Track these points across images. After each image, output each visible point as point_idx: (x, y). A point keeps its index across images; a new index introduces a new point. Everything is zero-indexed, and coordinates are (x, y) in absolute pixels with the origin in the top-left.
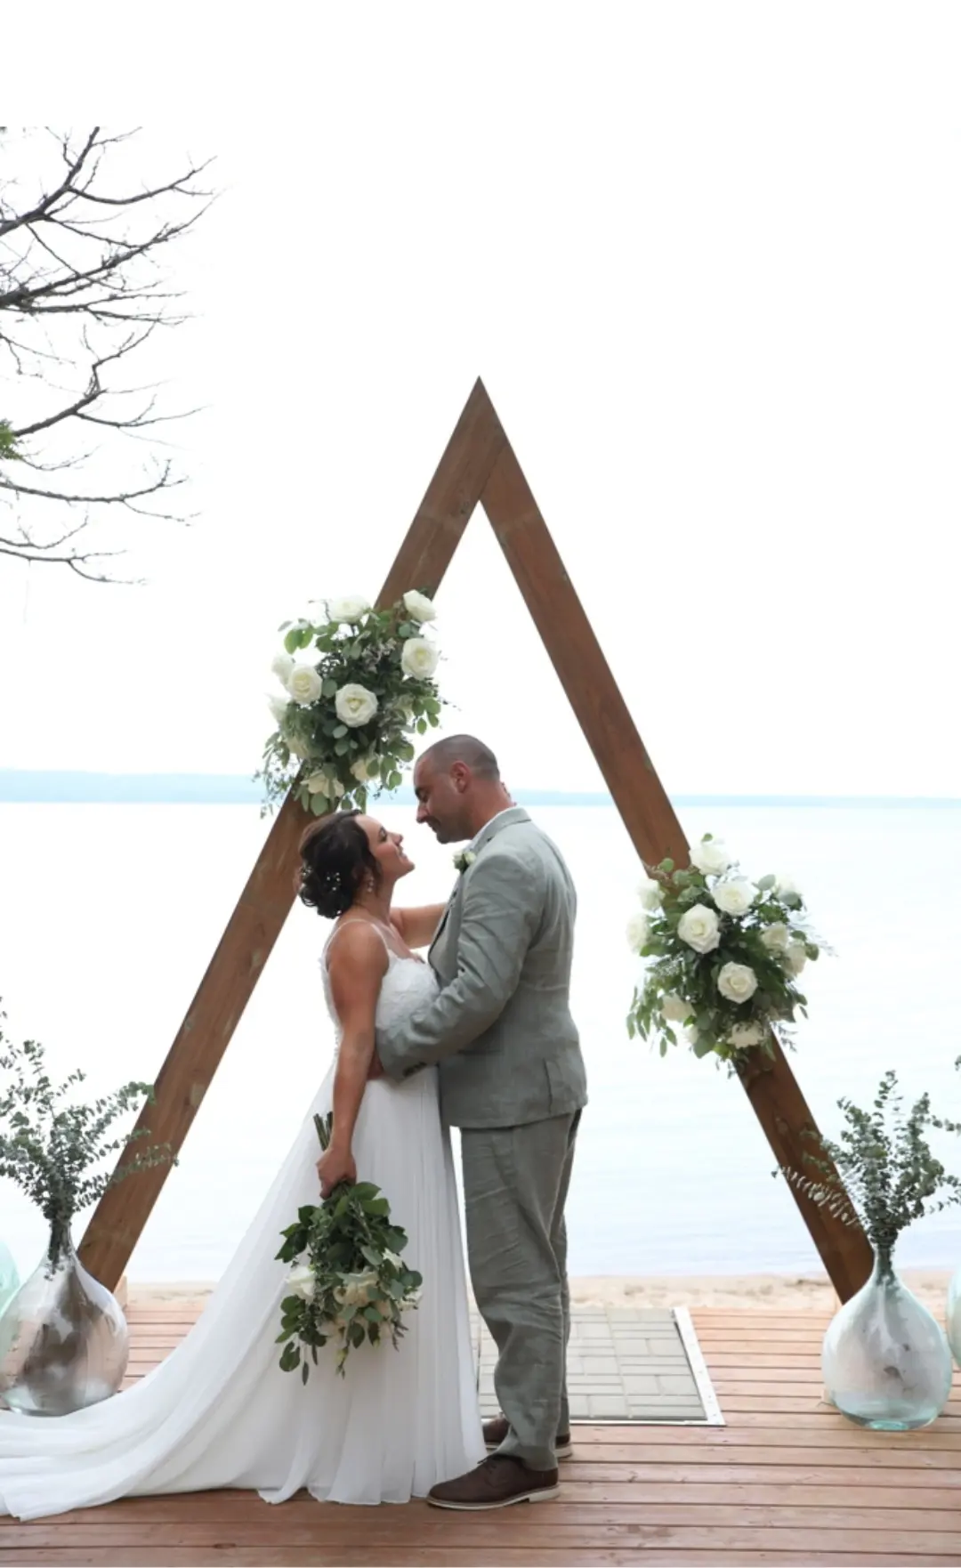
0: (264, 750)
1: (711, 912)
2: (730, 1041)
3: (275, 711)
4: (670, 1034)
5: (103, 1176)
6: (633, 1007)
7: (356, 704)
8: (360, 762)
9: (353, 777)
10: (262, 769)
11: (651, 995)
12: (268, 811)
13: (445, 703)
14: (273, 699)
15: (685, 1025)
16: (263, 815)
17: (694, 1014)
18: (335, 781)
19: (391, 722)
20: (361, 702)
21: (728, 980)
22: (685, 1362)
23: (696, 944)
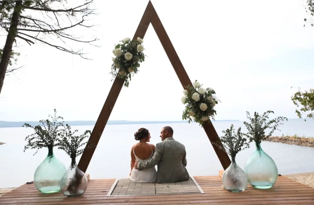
0: (111, 68)
1: (198, 94)
2: (202, 120)
3: (113, 60)
4: (191, 119)
5: (82, 150)
6: (183, 114)
7: (128, 56)
8: (129, 68)
9: (128, 72)
10: (111, 72)
11: (186, 111)
12: (112, 80)
13: (145, 56)
14: (113, 58)
15: (193, 117)
16: (111, 81)
17: (195, 114)
18: (125, 72)
19: (135, 60)
20: (129, 56)
21: (202, 106)
22: (194, 184)
23: (196, 100)
